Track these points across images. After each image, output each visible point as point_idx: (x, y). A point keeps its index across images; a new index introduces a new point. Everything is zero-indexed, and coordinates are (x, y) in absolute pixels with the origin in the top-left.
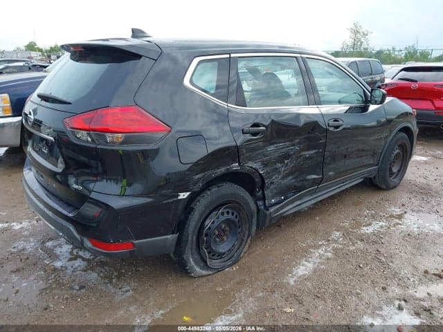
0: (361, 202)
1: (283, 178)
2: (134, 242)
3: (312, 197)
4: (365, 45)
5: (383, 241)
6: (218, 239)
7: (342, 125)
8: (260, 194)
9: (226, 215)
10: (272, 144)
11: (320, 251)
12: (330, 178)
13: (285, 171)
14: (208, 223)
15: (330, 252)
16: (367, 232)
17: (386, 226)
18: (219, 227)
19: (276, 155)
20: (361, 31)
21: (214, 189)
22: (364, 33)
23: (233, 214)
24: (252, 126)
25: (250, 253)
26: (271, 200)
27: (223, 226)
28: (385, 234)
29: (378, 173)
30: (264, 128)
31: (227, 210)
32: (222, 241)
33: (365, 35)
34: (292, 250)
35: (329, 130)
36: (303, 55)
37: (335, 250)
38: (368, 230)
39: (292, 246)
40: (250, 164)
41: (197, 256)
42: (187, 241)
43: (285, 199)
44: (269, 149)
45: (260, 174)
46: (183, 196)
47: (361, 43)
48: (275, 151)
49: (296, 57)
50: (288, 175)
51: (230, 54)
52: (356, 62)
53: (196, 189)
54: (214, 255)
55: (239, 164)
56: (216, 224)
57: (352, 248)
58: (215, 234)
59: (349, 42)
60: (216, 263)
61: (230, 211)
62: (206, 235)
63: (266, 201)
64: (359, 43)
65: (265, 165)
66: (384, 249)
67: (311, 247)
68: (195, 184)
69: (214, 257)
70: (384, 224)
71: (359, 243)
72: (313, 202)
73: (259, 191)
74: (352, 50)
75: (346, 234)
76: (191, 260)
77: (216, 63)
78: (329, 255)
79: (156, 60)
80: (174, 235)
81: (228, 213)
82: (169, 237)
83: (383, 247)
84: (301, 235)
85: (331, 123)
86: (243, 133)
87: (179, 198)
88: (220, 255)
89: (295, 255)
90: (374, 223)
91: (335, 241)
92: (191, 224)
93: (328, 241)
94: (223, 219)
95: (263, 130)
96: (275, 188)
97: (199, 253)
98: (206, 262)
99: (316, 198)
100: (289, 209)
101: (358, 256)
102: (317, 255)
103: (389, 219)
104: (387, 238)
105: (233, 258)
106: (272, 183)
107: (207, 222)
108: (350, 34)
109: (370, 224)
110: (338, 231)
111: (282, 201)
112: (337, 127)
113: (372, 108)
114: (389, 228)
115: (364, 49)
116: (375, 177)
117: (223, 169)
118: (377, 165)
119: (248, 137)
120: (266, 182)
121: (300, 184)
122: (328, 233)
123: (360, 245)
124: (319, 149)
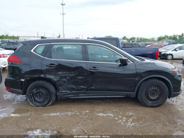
16: (99, 115)
30: (56, 66)
36: (85, 43)
37: (75, 114)
44: (59, 73)
46: (22, 80)
48: (62, 74)
49: (81, 44)
51: (50, 43)
53: (27, 79)
55: (44, 75)
63: (60, 91)
67: (70, 111)
70: (112, 115)
72: (86, 97)
79: (26, 45)
89: (62, 111)
90: (109, 114)
93: (79, 112)
96: (65, 87)
100: (72, 96)
102: (67, 113)
106: (62, 85)
109: (106, 113)
118: (134, 92)
119: (48, 67)
124: (85, 77)
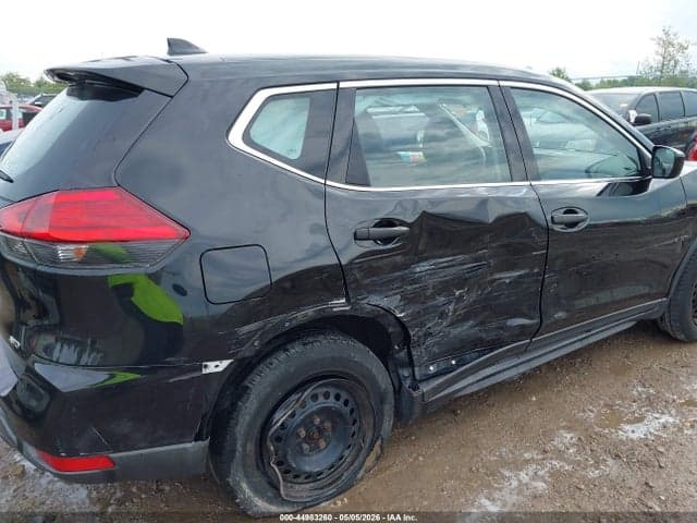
0: (630, 368)
1: (451, 325)
2: (111, 455)
3: (519, 361)
4: (682, 66)
5: (663, 460)
6: (306, 446)
7: (583, 220)
8: (403, 354)
9: (321, 399)
10: (426, 259)
11: (522, 475)
12: (558, 324)
13: (455, 311)
14: (281, 417)
15: (543, 479)
16: (631, 436)
17: (675, 425)
18: (307, 422)
19: (436, 279)
20: (675, 42)
21: (296, 349)
22: (681, 46)
23: (337, 397)
24: (376, 226)
25: (380, 470)
26: (428, 367)
27: (317, 421)
28: (668, 444)
29: (669, 312)
30: (405, 228)
31: (325, 389)
32: (316, 448)
33: (683, 48)
34: (465, 470)
35: (553, 230)
36: (502, 83)
37: (554, 474)
38: (635, 432)
39: (467, 459)
40: (375, 300)
41: (258, 478)
42: (234, 451)
43: (458, 365)
44: (418, 270)
45: (397, 318)
46: (215, 367)
47: (676, 63)
48: (432, 273)
49: (487, 86)
50: (465, 318)
51: (338, 82)
52: (654, 94)
53: (247, 351)
54: (296, 476)
55: (348, 300)
56: (299, 419)
57: (593, 474)
58: (298, 436)
59: (655, 60)
60: (303, 491)
61: (333, 391)
62: (278, 439)
63: (416, 369)
64: (672, 63)
65: (408, 300)
66: (661, 483)
67: (505, 464)
68: (241, 343)
69: (299, 480)
70: (671, 420)
71: (610, 462)
72: (522, 369)
73: (400, 350)
74: (659, 73)
75: (587, 439)
76: (244, 486)
77: (308, 100)
78: (540, 485)
79: (172, 97)
80: (200, 442)
81: (327, 396)
82: (188, 445)
83: (660, 477)
84: (491, 436)
85: (559, 215)
86: (356, 239)
87: (204, 371)
88: (311, 477)
89: (471, 480)
90: (650, 416)
91: (560, 454)
92: (241, 419)
93: (545, 452)
94: (314, 409)
95: (403, 233)
96: (438, 343)
97: (265, 473)
98: (278, 489)
99: (529, 361)
100: (468, 384)
101: (602, 495)
102: (515, 483)
103: (685, 409)
104: (672, 455)
105: (338, 482)
106: (428, 334)
107: (277, 416)
108: (656, 47)
109: (640, 420)
110: (569, 429)
111: (452, 369)
112: (573, 224)
113: (655, 184)
114: (681, 430)
115: (681, 72)
116: (662, 319)
117: (309, 312)
118: (667, 296)
119: (369, 246)
120: (412, 334)
121: (492, 335)
122: (548, 435)
123: (612, 467)
124: (532, 268)
